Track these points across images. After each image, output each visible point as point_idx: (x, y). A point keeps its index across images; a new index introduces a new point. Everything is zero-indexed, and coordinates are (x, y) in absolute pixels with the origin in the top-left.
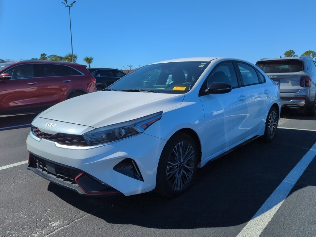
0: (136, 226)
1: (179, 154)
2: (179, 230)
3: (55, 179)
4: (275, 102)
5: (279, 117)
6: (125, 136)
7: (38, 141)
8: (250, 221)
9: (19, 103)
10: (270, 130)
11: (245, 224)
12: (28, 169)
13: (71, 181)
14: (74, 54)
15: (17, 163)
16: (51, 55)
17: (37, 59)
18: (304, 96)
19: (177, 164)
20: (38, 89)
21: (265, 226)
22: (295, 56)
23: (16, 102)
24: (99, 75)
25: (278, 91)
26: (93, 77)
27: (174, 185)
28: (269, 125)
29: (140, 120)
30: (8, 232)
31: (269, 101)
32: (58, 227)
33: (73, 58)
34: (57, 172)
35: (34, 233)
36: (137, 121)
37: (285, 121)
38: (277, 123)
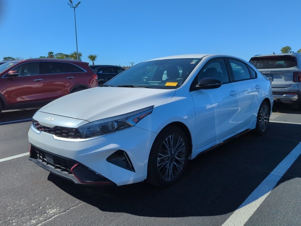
0: (127, 214)
1: (170, 146)
2: (168, 218)
3: (53, 169)
4: (267, 97)
5: (271, 111)
6: (118, 129)
7: (38, 134)
8: (236, 211)
9: (26, 98)
10: (261, 124)
11: (231, 213)
12: (29, 160)
13: (68, 171)
14: (79, 52)
15: (21, 154)
16: (58, 53)
17: (45, 57)
18: (297, 91)
19: (168, 155)
20: (44, 85)
21: (251, 216)
22: (291, 52)
23: (23, 97)
24: (101, 72)
25: (270, 86)
26: (95, 73)
27: (165, 175)
28: (260, 119)
29: (132, 114)
30: (9, 218)
31: (260, 96)
32: (55, 214)
33: (78, 56)
34: (55, 163)
35: (32, 220)
36: (129, 115)
37: (279, 115)
38: (269, 117)
